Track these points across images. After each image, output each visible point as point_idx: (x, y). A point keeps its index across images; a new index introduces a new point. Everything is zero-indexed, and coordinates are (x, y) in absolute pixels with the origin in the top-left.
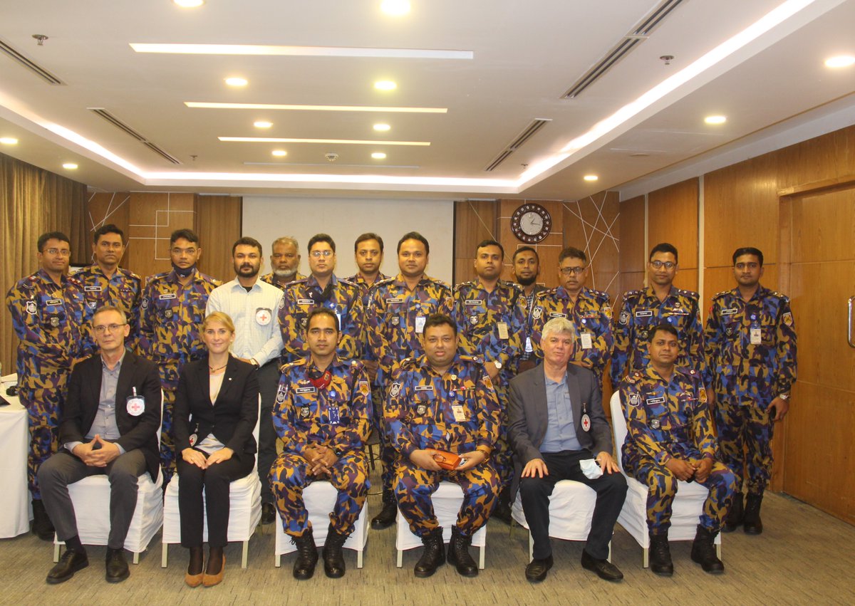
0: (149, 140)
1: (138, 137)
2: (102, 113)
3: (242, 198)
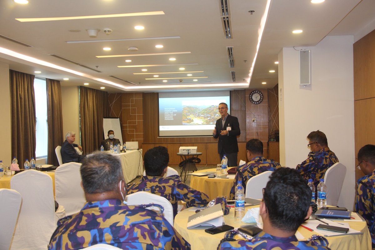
0: (125, 80)
1: (123, 80)
2: (111, 76)
3: (158, 93)
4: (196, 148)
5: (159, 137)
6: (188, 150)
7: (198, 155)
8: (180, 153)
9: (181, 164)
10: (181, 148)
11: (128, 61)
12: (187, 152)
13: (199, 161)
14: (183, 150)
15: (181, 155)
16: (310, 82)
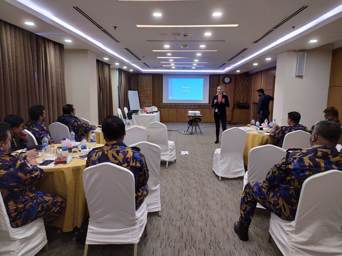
3: (162, 75)
4: (199, 112)
5: (162, 103)
6: (195, 113)
7: (200, 117)
8: (189, 115)
9: (189, 121)
10: (190, 112)
11: (168, 54)
12: (194, 114)
13: (200, 120)
14: (191, 113)
15: (189, 116)
16: (304, 74)
